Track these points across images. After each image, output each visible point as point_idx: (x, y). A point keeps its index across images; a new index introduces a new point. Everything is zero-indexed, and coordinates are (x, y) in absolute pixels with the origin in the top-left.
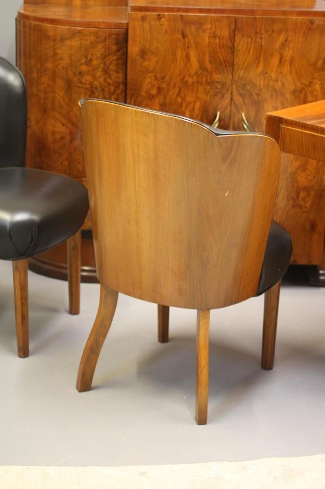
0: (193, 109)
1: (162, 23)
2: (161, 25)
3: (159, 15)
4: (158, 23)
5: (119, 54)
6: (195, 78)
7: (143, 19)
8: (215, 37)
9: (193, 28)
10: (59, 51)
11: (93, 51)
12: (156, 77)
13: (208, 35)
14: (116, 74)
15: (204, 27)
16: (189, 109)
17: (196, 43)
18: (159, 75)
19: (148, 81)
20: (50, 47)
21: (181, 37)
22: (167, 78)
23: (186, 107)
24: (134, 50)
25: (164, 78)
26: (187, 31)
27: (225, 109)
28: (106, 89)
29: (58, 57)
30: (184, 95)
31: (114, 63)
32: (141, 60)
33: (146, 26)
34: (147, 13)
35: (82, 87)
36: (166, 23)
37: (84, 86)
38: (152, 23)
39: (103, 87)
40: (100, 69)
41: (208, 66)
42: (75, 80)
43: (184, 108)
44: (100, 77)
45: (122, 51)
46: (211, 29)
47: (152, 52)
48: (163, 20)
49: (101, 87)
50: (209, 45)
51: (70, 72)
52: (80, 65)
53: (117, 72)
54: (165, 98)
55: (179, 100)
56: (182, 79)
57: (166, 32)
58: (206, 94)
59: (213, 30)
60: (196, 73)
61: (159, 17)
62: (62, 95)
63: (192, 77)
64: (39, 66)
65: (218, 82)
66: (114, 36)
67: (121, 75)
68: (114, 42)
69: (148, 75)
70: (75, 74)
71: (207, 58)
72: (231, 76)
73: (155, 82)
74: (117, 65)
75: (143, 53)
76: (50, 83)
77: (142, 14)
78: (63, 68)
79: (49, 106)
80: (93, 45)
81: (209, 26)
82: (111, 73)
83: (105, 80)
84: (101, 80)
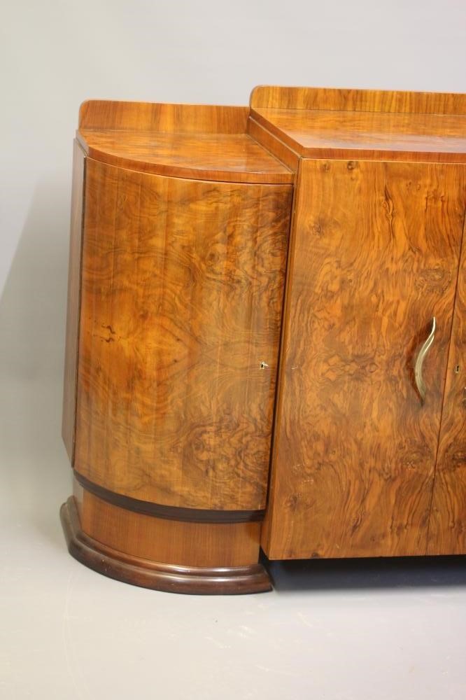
0: (395, 314)
1: (354, 176)
2: (352, 179)
3: (350, 164)
4: (347, 176)
5: (280, 224)
6: (401, 264)
7: (325, 169)
8: (435, 198)
9: (403, 185)
10: (176, 220)
11: (236, 221)
12: (339, 262)
13: (425, 196)
14: (271, 258)
15: (421, 182)
16: (388, 313)
17: (406, 208)
18: (344, 260)
19: (326, 269)
20: (161, 213)
21: (383, 198)
22: (356, 265)
23: (384, 310)
24: (305, 219)
25: (352, 264)
26: (394, 190)
27: (445, 311)
28: (255, 283)
29: (175, 230)
30: (383, 292)
31: (270, 240)
32: (318, 237)
33: (329, 181)
34: (331, 161)
35: (214, 280)
36: (360, 176)
37: (219, 277)
38: (339, 176)
39: (250, 280)
40: (247, 250)
41: (423, 244)
42: (203, 266)
43: (379, 313)
44: (245, 263)
45: (283, 221)
46: (431, 185)
47: (336, 223)
48: (355, 171)
49: (247, 280)
50: (426, 211)
51: (194, 255)
52: (213, 244)
53: (273, 255)
54: (352, 297)
55: (374, 299)
56: (381, 266)
57: (360, 190)
58: (417, 289)
59: (434, 187)
60: (403, 256)
61: (350, 167)
62: (178, 292)
63: (396, 263)
64: (136, 242)
65: (437, 270)
66: (271, 197)
67: (278, 260)
68: (271, 206)
69: (327, 260)
70: (203, 259)
71: (422, 232)
72: (456, 261)
73: (337, 272)
74: (274, 243)
75: (321, 226)
76: (158, 272)
77: (324, 161)
78: (183, 247)
79: (153, 308)
80: (235, 211)
81: (428, 181)
82: (264, 256)
83: (253, 267)
84: (248, 268)
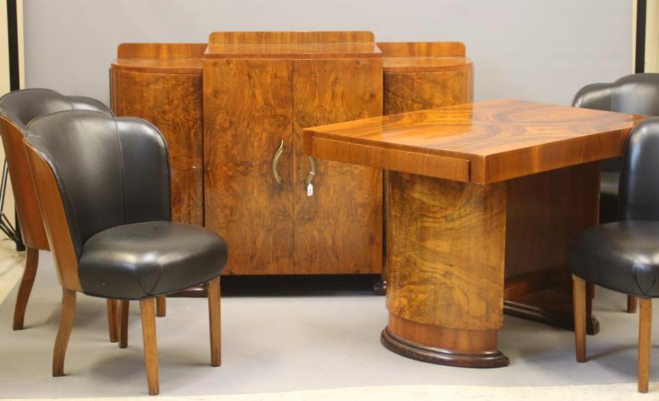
0: (261, 139)
1: (231, 67)
2: (230, 69)
3: (228, 61)
4: (227, 68)
5: (196, 94)
6: (260, 112)
7: (215, 64)
8: (276, 77)
9: (257, 71)
10: (145, 94)
11: (174, 93)
12: (227, 112)
13: (269, 76)
14: (194, 112)
15: (267, 69)
16: (257, 139)
17: (261, 84)
18: (230, 111)
19: (221, 116)
20: (138, 91)
21: (247, 78)
22: (237, 113)
23: (255, 137)
24: (207, 90)
25: (234, 113)
26: (253, 74)
27: (289, 137)
28: (186, 125)
29: (145, 99)
30: (253, 127)
31: (192, 102)
32: (214, 99)
33: (218, 70)
34: (218, 60)
36: (234, 67)
38: (223, 68)
39: (184, 123)
40: (180, 108)
41: (272, 102)
43: (252, 139)
44: (180, 114)
45: (198, 92)
46: (272, 71)
47: (223, 92)
48: (231, 65)
49: (182, 123)
50: (271, 84)
51: (155, 112)
52: (163, 105)
53: (195, 110)
54: (236, 130)
55: (248, 132)
56: (250, 114)
57: (235, 74)
58: (271, 126)
59: (274, 72)
60: (262, 108)
61: (228, 63)
63: (258, 112)
64: (129, 108)
65: (281, 116)
66: (191, 80)
67: (198, 112)
68: (191, 84)
69: (221, 112)
70: (159, 113)
71: (270, 96)
72: (291, 110)
73: (227, 117)
74: (195, 104)
75: (216, 93)
77: (214, 60)
78: (149, 108)
80: (174, 87)
81: (271, 69)
82: (190, 111)
83: (185, 117)
84: (182, 117)
